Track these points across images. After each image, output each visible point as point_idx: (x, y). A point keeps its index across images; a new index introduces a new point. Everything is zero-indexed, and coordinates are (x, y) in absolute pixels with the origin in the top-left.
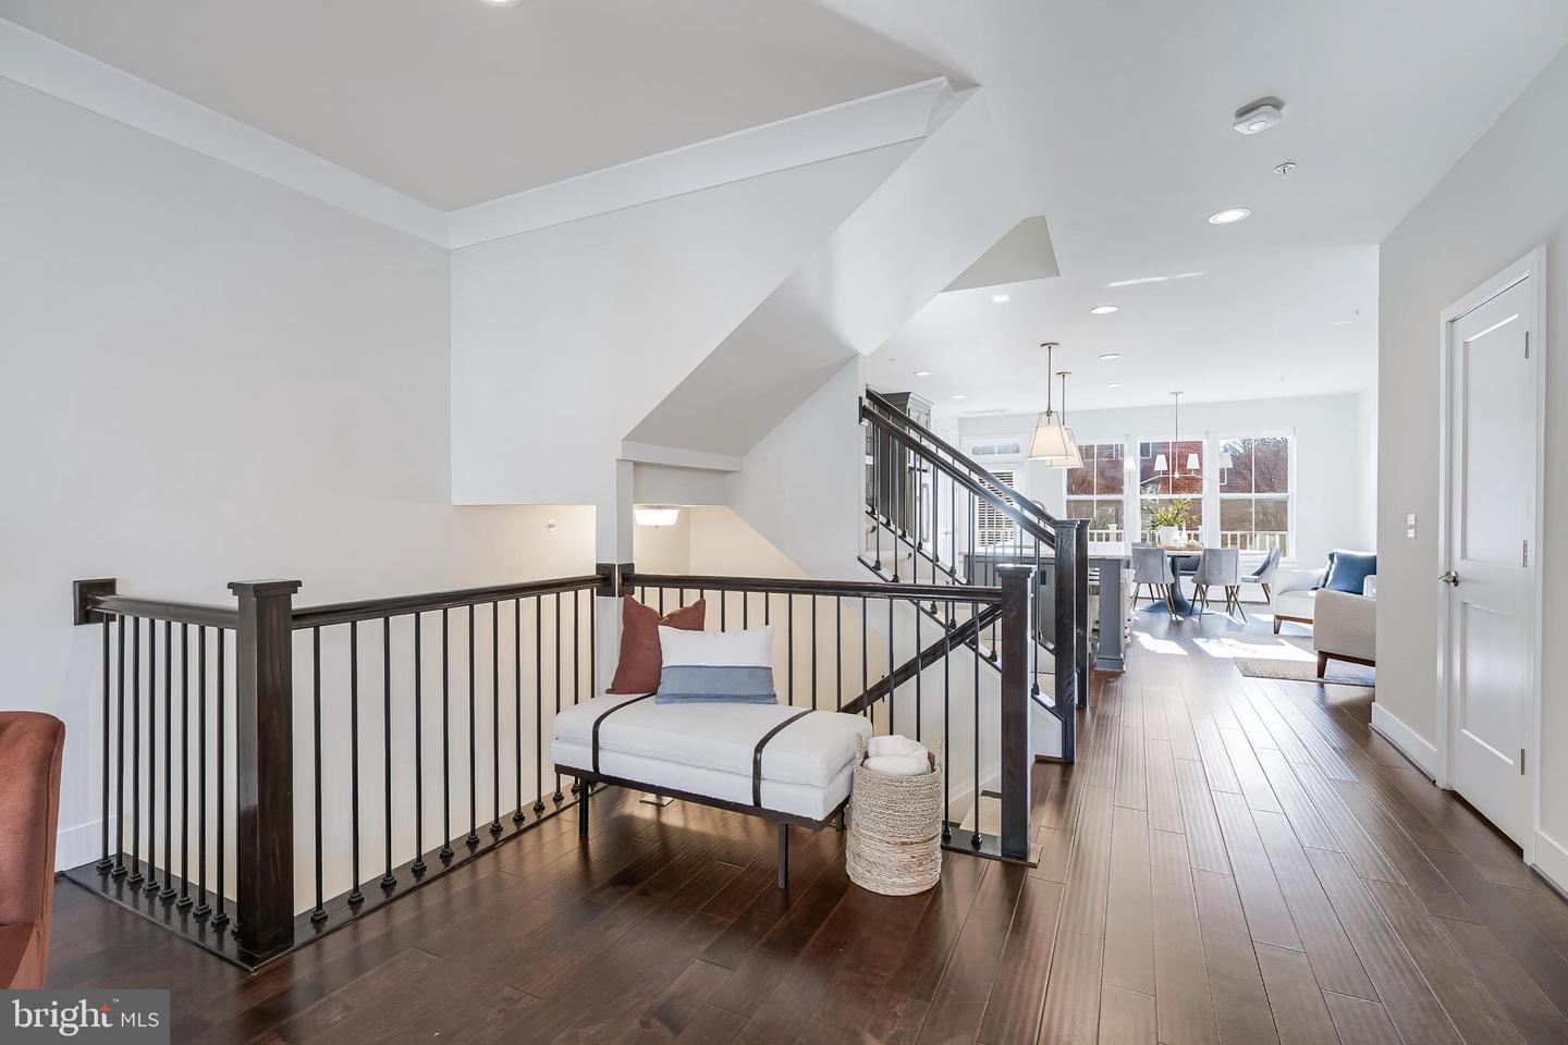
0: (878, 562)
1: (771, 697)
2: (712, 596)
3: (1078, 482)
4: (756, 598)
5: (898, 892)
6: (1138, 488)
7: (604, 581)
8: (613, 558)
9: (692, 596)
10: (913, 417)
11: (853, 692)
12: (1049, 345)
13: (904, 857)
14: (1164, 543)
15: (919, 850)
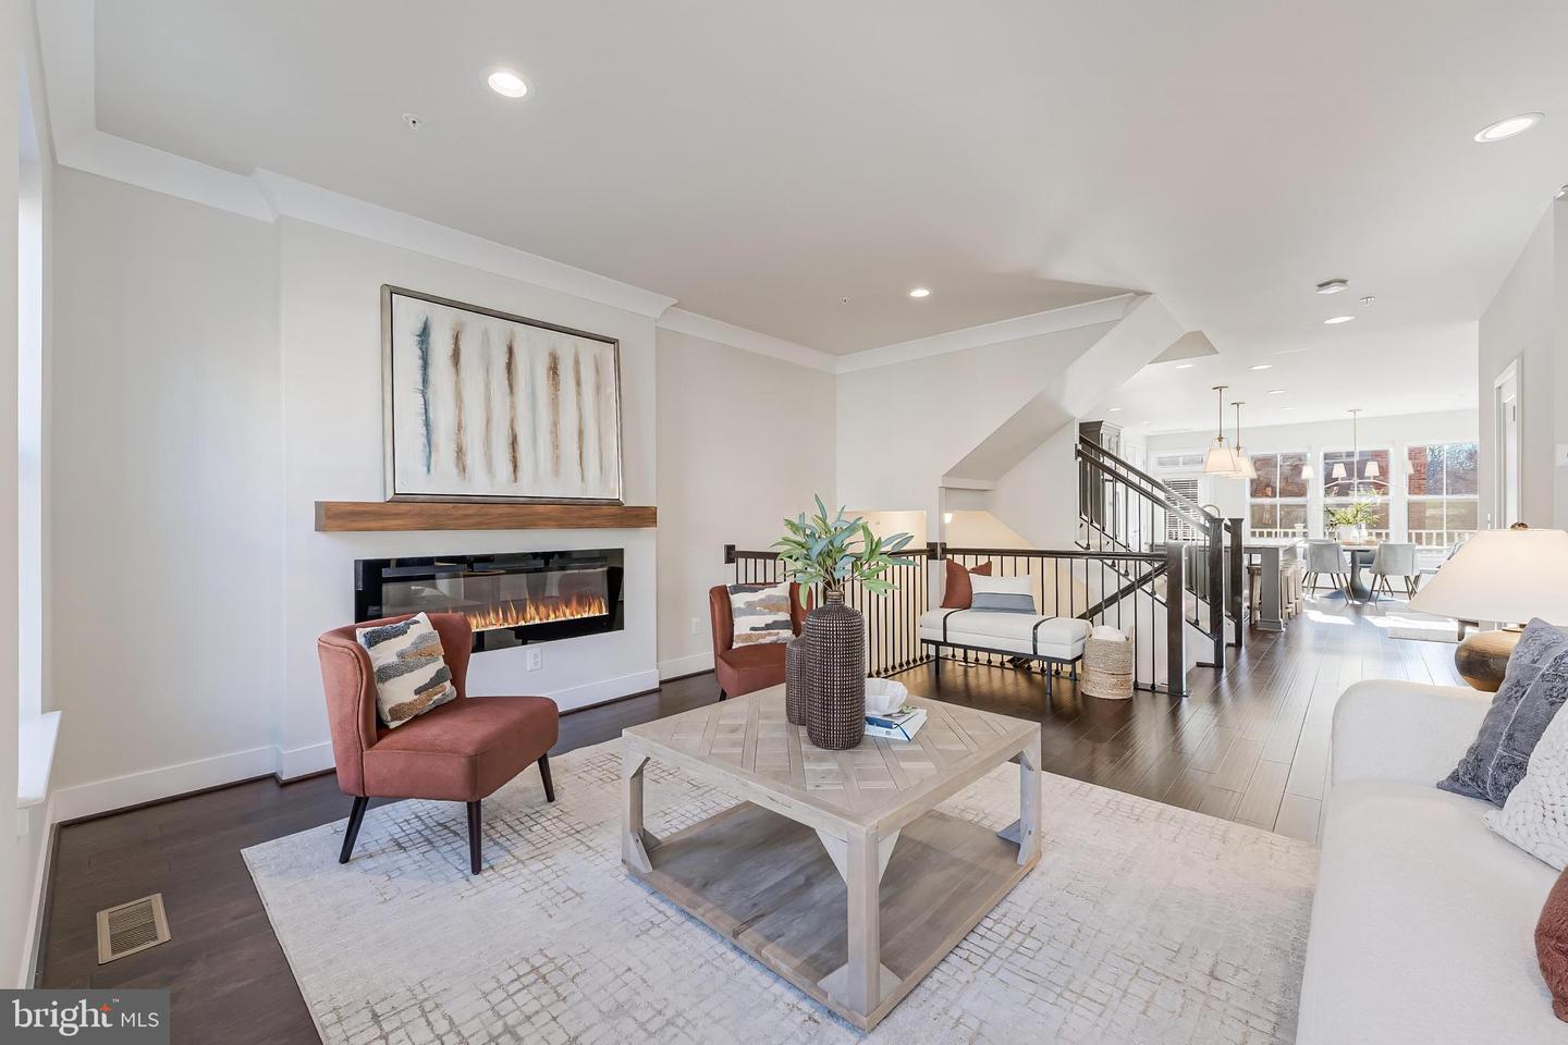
0: (1088, 545)
1: (1033, 611)
2: (995, 559)
3: (1259, 488)
4: (1022, 560)
5: (1110, 697)
6: (1322, 492)
7: (932, 551)
8: (935, 539)
9: (983, 560)
10: (1105, 447)
11: (1081, 609)
12: (1220, 388)
13: (1114, 680)
14: (1344, 538)
15: (1121, 678)
